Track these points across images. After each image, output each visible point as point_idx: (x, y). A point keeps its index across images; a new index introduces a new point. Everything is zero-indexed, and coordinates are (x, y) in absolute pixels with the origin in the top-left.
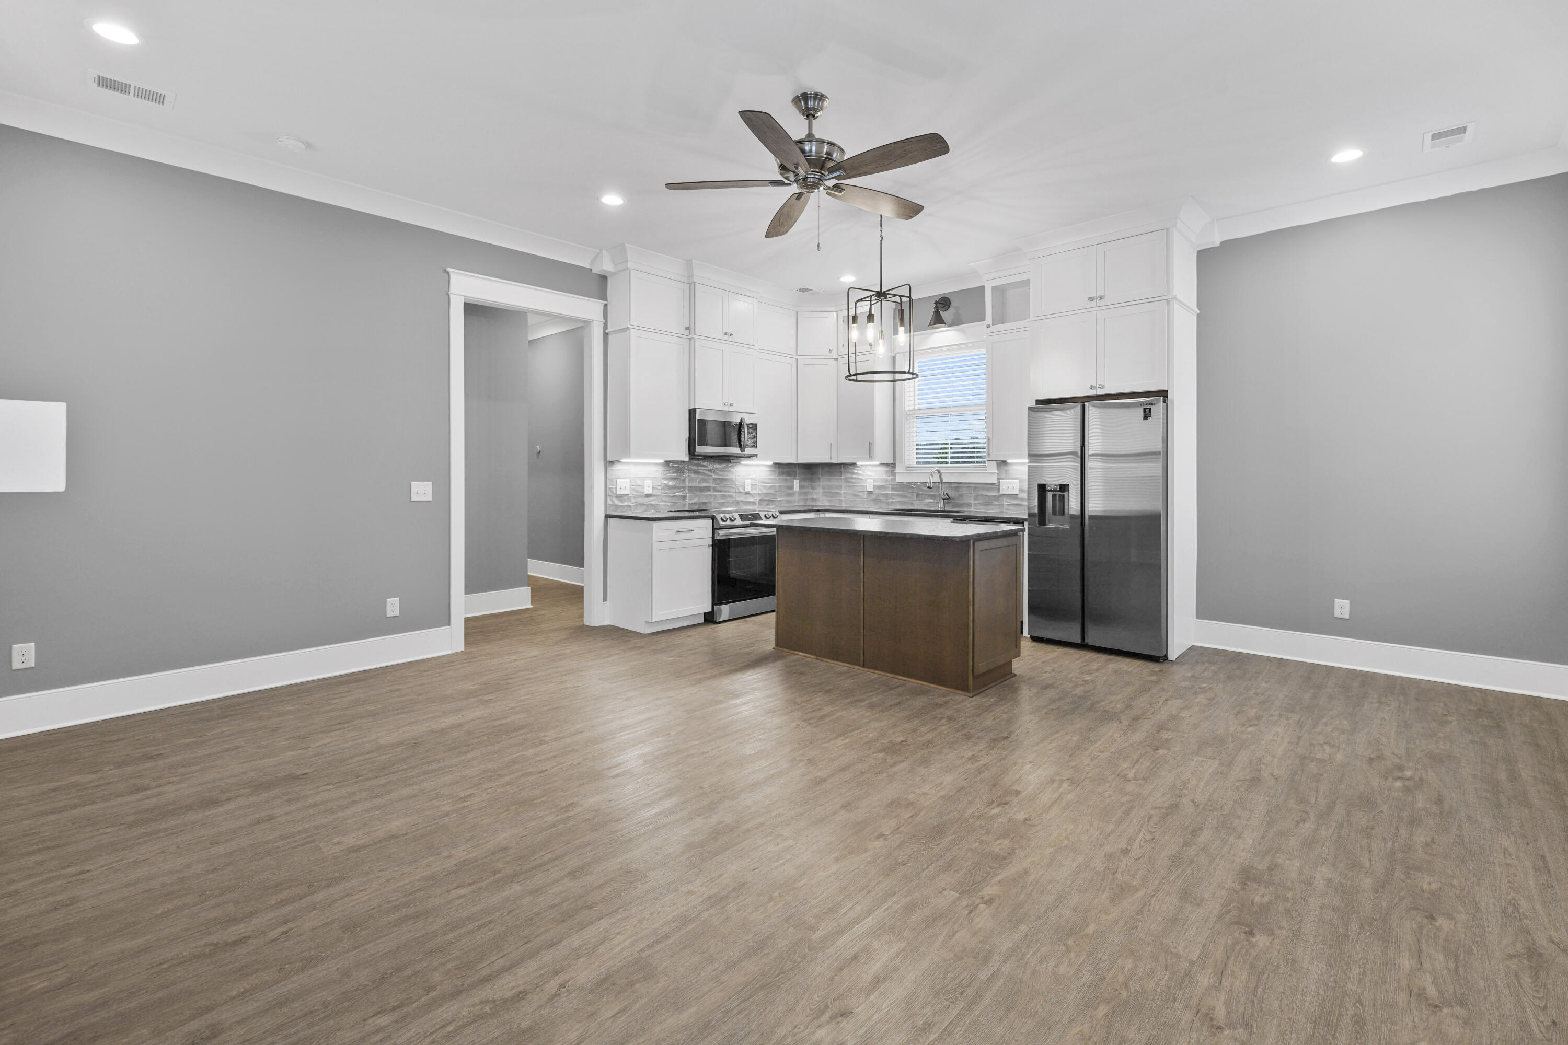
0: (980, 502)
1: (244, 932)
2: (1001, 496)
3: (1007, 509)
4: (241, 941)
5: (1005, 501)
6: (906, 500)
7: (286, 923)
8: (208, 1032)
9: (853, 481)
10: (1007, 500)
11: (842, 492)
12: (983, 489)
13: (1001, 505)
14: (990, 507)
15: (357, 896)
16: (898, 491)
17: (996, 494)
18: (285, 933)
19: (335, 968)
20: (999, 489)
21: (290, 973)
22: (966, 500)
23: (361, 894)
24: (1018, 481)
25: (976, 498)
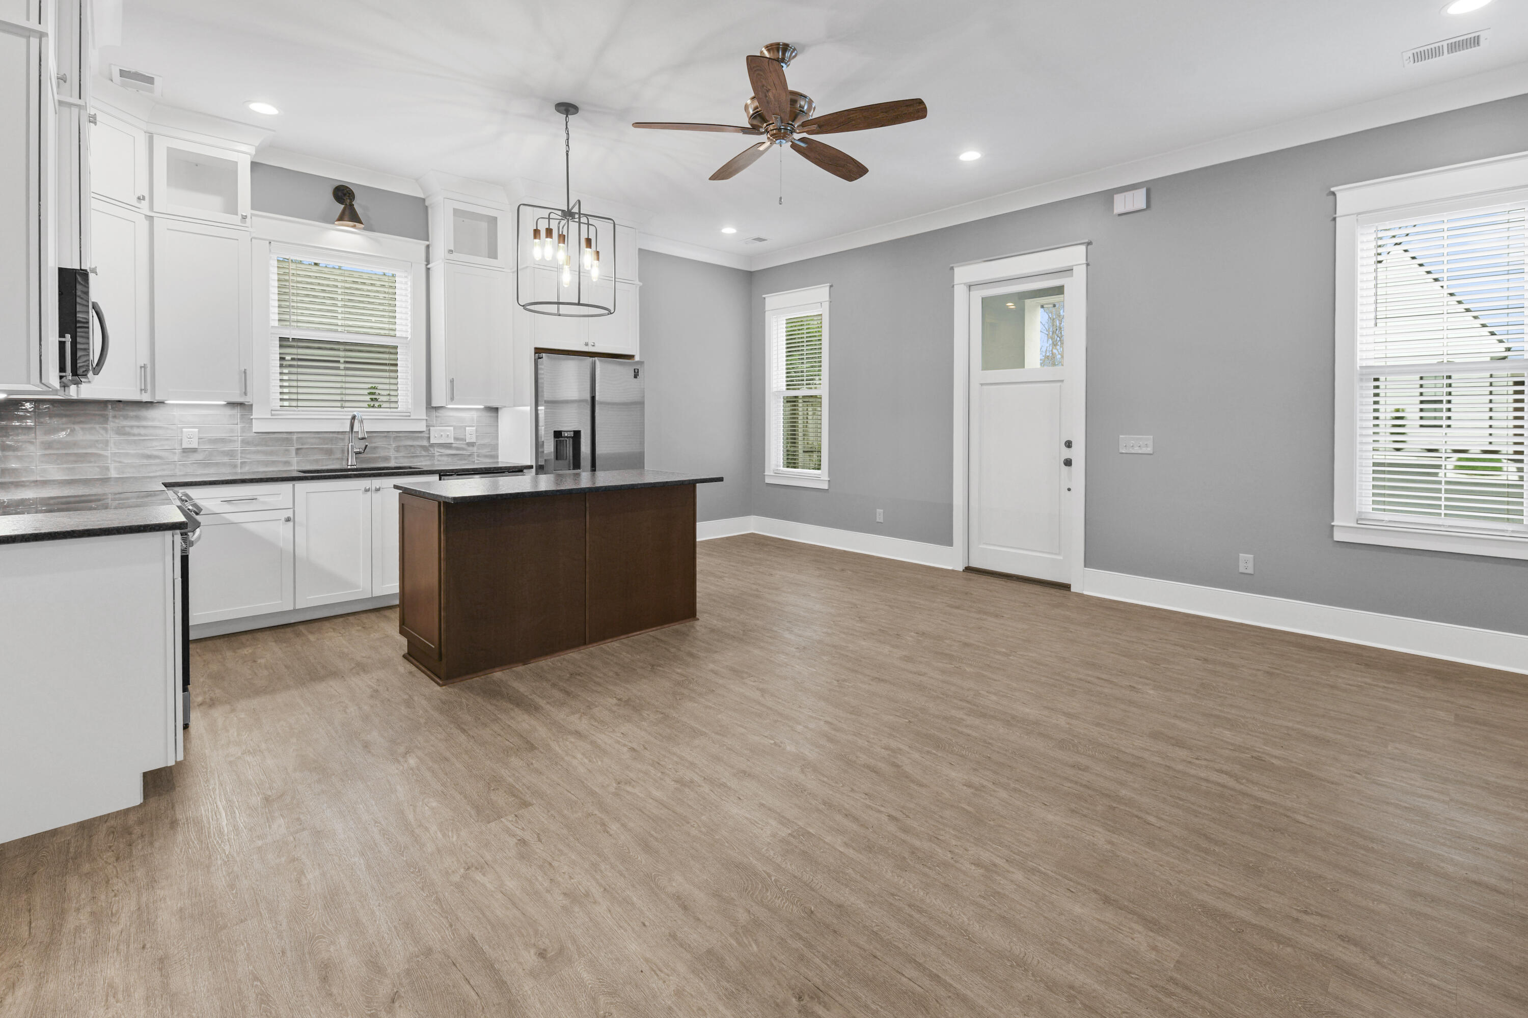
0: (401, 454)
1: (1340, 945)
2: (432, 445)
3: (439, 461)
4: (1348, 941)
5: (437, 451)
6: (274, 458)
7: (1297, 920)
8: (1419, 899)
9: (142, 431)
10: (439, 450)
11: (108, 453)
12: (407, 438)
13: (432, 457)
14: (415, 460)
15: (1218, 885)
16: (256, 445)
17: (425, 443)
18: (1306, 912)
19: (1297, 859)
20: (429, 438)
21: (1331, 883)
22: (383, 453)
23: (1212, 884)
24: (452, 428)
25: (398, 449)
